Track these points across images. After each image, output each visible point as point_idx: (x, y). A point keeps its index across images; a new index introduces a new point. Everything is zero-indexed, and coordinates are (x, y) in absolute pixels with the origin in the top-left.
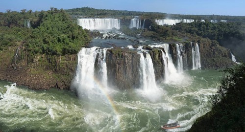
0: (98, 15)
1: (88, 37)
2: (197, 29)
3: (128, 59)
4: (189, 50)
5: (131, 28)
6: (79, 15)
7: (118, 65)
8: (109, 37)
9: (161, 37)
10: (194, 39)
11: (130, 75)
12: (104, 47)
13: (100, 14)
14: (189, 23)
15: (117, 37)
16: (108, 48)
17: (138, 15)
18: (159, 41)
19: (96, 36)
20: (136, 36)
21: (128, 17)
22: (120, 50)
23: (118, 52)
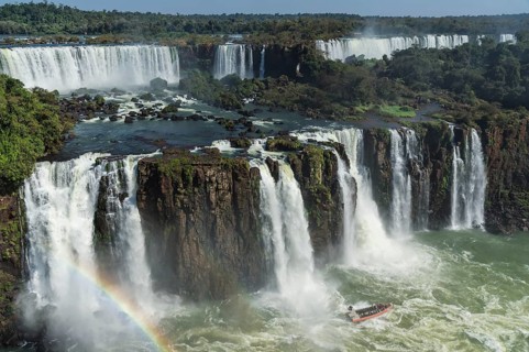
0: (90, 31)
1: (55, 120)
2: (477, 74)
3: (217, 189)
4: (439, 156)
5: (219, 76)
6: (14, 32)
7: (182, 215)
8: (143, 114)
9: (337, 106)
10: (464, 114)
11: (229, 244)
12: (125, 154)
13: (99, 30)
14: (445, 51)
15: (171, 113)
16: (141, 157)
17: (239, 32)
18: (327, 118)
19: (89, 111)
20: (238, 107)
21: (206, 39)
22: (186, 160)
23: (179, 169)
